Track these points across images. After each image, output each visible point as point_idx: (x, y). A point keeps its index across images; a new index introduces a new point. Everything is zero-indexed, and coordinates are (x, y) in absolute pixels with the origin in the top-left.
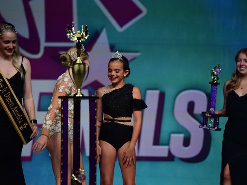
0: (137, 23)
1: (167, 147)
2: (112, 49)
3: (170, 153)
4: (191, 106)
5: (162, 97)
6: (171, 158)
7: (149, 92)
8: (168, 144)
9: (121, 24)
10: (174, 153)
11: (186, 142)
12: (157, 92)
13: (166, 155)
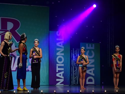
2: (16, 47)
3: (28, 70)
9: (18, 42)
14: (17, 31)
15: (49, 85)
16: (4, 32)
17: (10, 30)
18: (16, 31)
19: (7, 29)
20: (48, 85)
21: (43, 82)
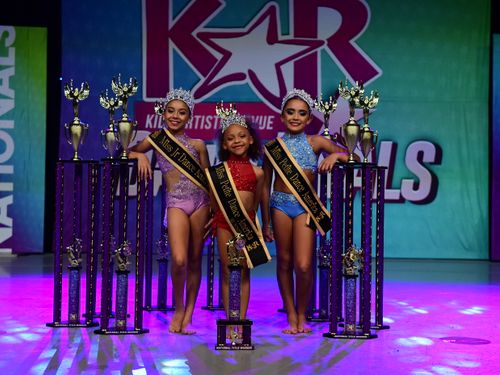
0: (373, 83)
1: (398, 191)
3: (401, 196)
4: (420, 155)
5: (395, 147)
6: (402, 200)
7: (383, 143)
8: (400, 188)
10: (404, 196)
11: (416, 187)
12: (391, 143)
13: (397, 197)
14: (356, 42)
15: (491, 259)
16: (306, 47)
17: (328, 40)
18: (352, 42)
19: (316, 37)
20: (487, 257)
21: (466, 245)
